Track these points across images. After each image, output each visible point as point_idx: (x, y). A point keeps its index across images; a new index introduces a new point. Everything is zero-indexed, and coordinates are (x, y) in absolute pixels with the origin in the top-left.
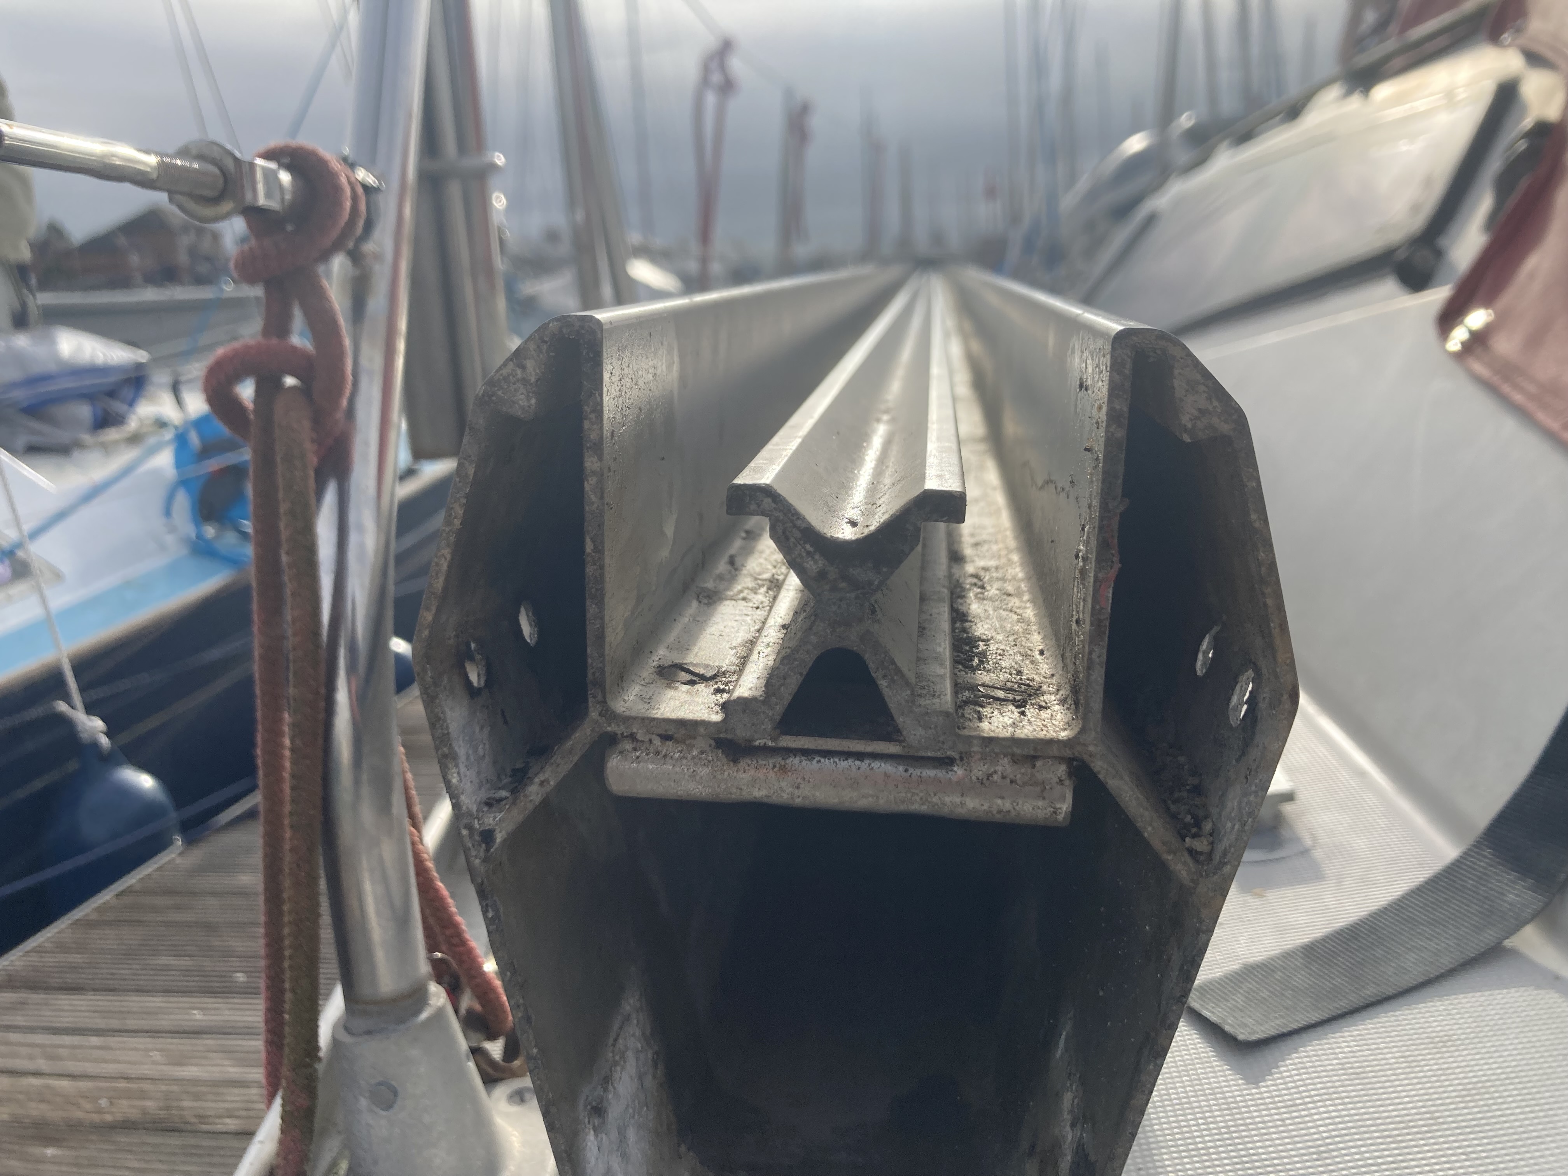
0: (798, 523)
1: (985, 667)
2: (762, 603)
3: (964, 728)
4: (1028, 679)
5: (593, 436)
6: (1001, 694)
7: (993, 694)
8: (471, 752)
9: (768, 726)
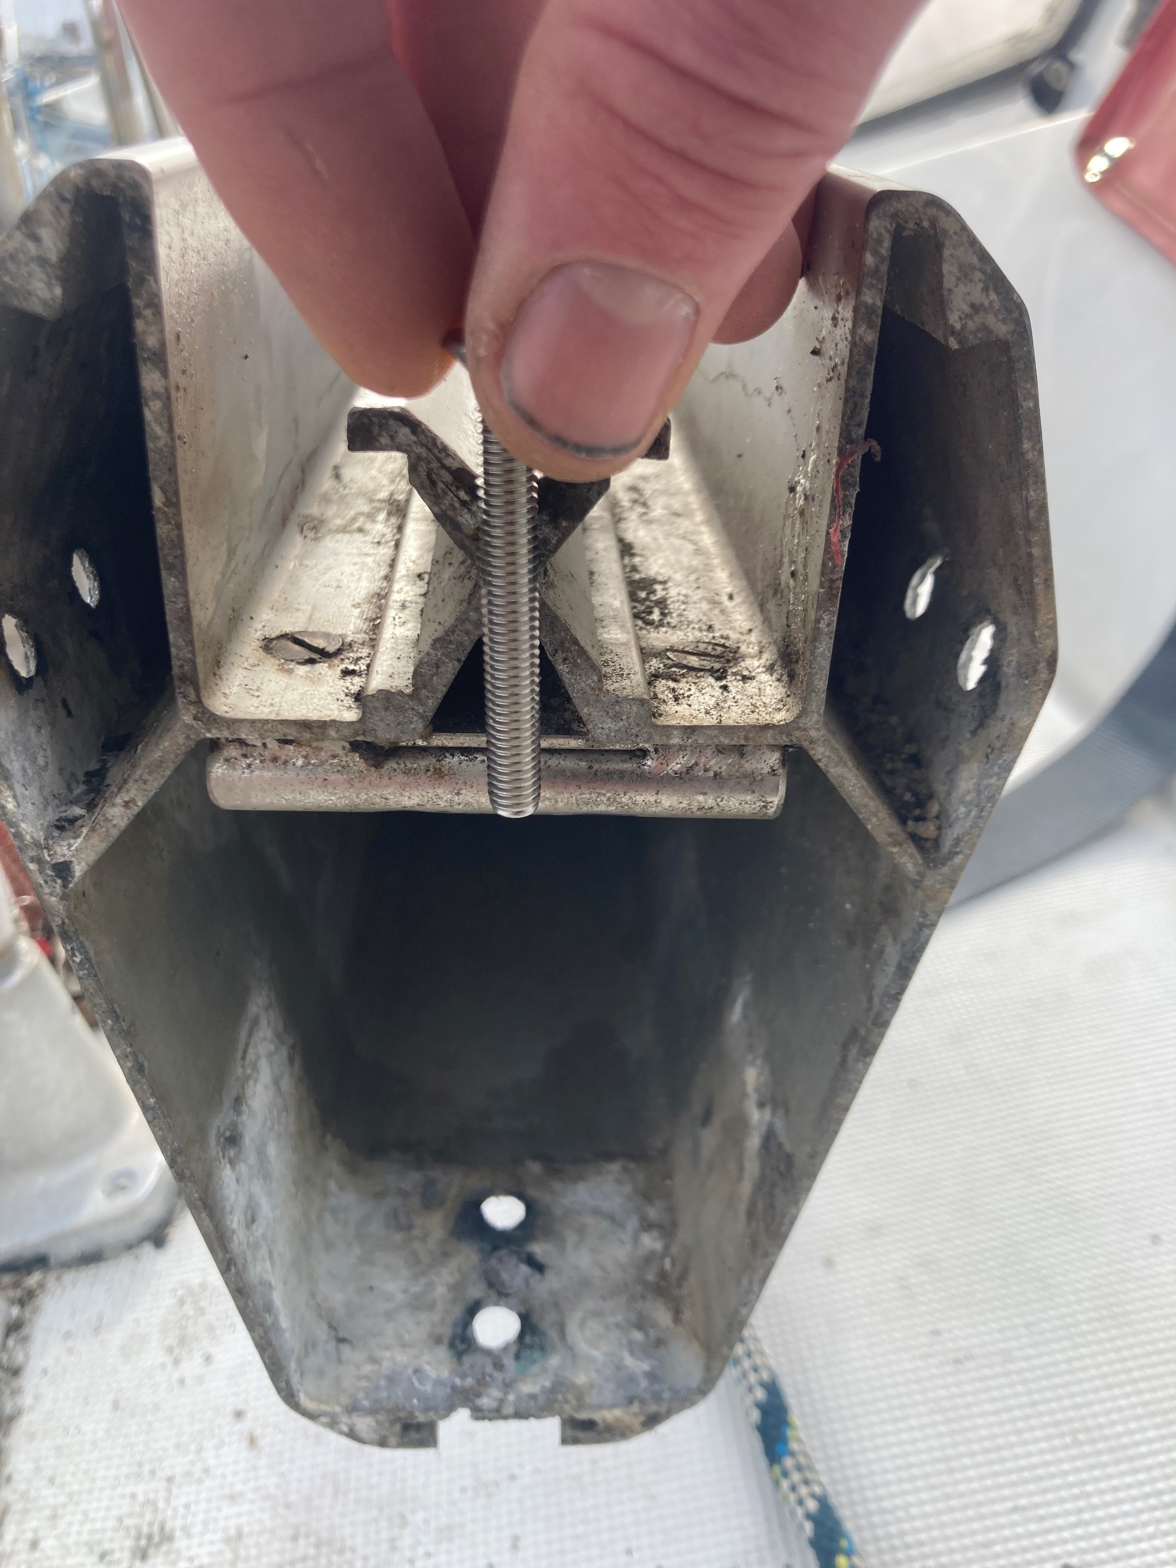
0: (448, 462)
1: (668, 623)
2: (384, 535)
3: (661, 715)
4: (722, 637)
5: (151, 342)
6: (694, 661)
7: (685, 662)
8: (27, 765)
9: (419, 725)
